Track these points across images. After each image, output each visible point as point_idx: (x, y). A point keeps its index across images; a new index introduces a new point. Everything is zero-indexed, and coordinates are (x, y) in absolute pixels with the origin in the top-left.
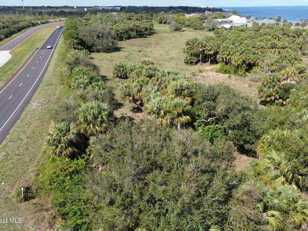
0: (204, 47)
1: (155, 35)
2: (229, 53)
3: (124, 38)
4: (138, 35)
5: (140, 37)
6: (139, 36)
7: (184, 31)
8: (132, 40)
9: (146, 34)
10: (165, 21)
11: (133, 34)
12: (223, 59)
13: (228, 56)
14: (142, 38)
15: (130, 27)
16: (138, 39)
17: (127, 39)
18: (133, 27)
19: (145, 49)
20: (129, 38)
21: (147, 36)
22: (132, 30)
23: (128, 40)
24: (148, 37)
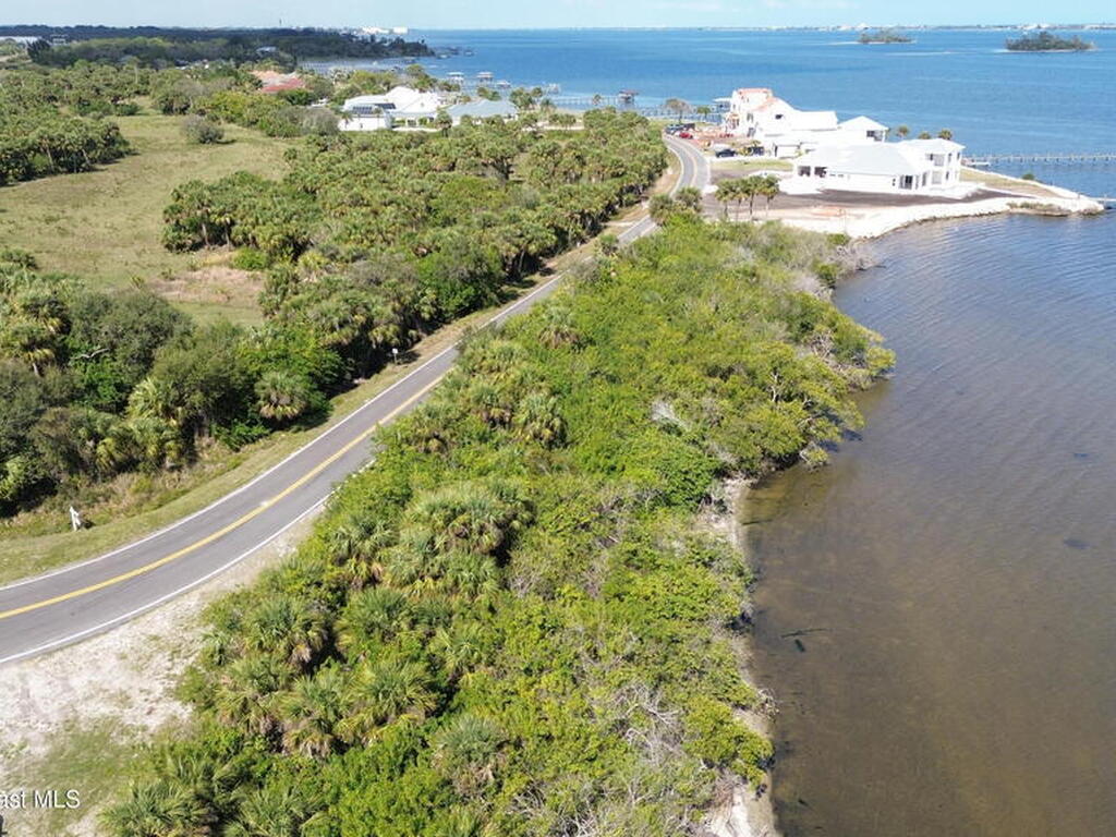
0: (208, 206)
1: (128, 160)
2: (257, 219)
3: (11, 177)
4: (60, 164)
5: (70, 171)
6: (65, 169)
7: (233, 141)
8: (39, 180)
9: (93, 161)
10: (184, 106)
11: (42, 161)
12: (245, 234)
13: (254, 228)
14: (78, 171)
15: (30, 142)
16: (63, 176)
17: (20, 180)
18: (38, 140)
19: (69, 213)
20: (29, 174)
21: (98, 166)
22: (36, 149)
23: (24, 184)
24: (102, 170)
